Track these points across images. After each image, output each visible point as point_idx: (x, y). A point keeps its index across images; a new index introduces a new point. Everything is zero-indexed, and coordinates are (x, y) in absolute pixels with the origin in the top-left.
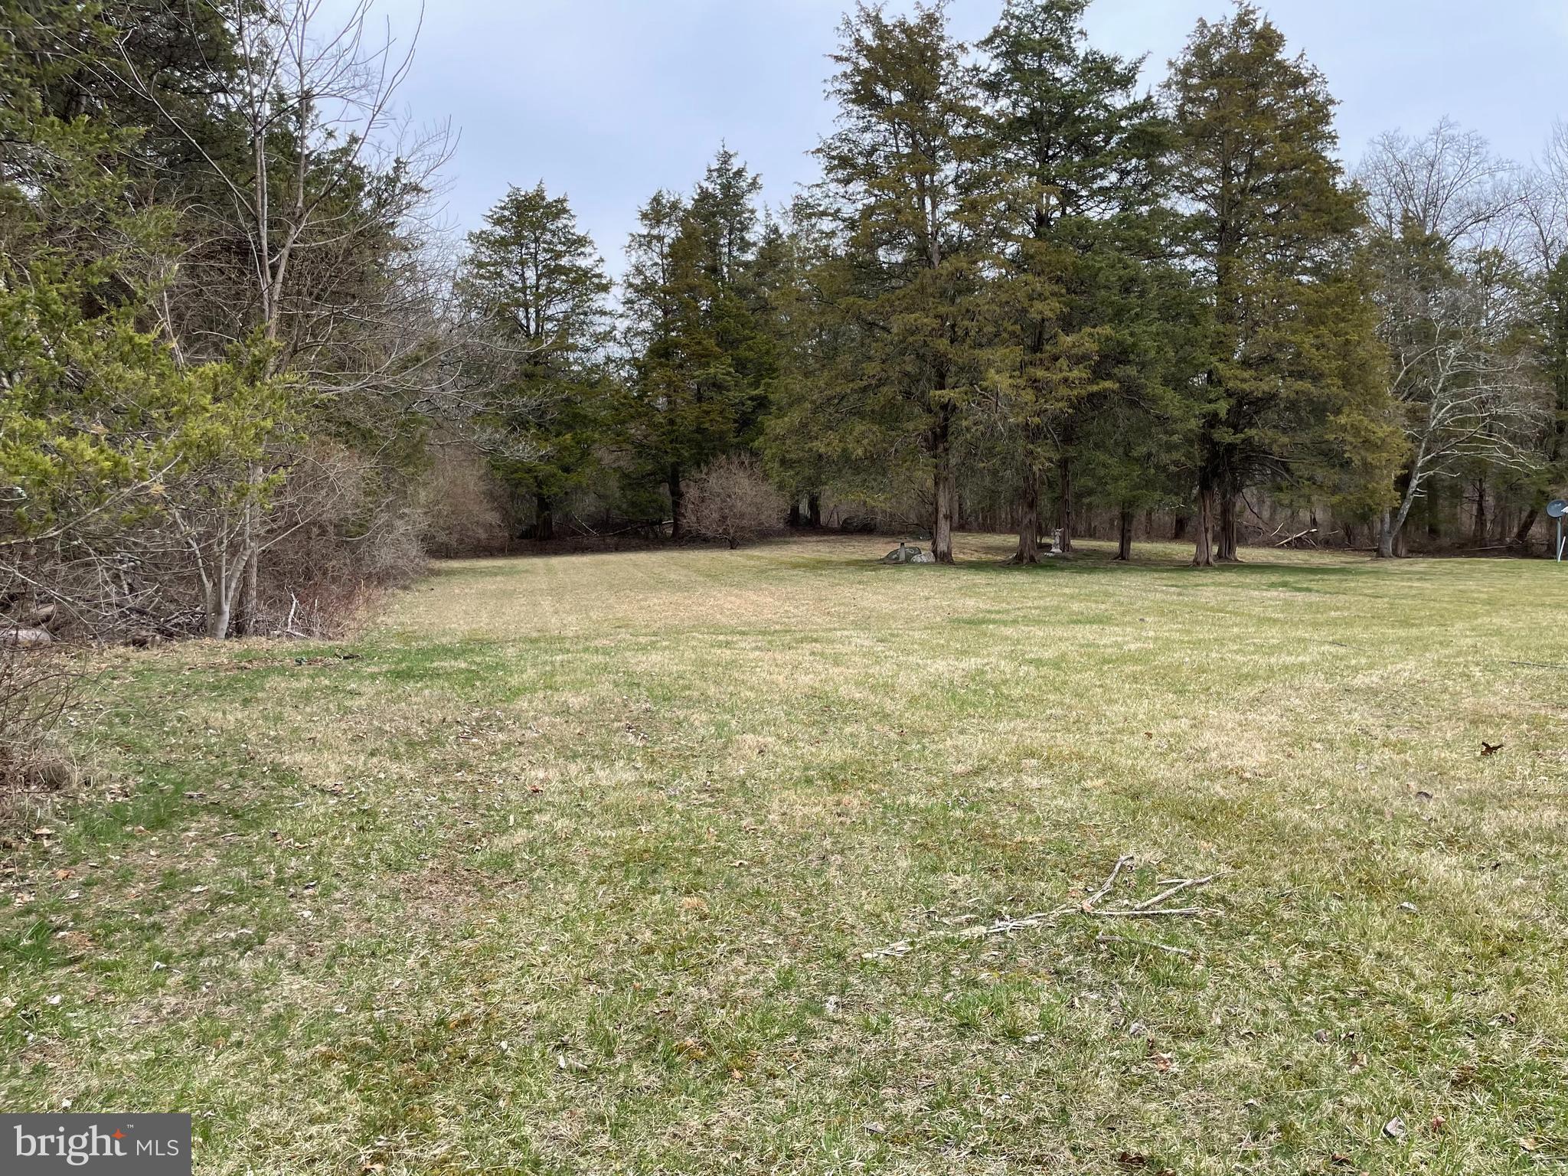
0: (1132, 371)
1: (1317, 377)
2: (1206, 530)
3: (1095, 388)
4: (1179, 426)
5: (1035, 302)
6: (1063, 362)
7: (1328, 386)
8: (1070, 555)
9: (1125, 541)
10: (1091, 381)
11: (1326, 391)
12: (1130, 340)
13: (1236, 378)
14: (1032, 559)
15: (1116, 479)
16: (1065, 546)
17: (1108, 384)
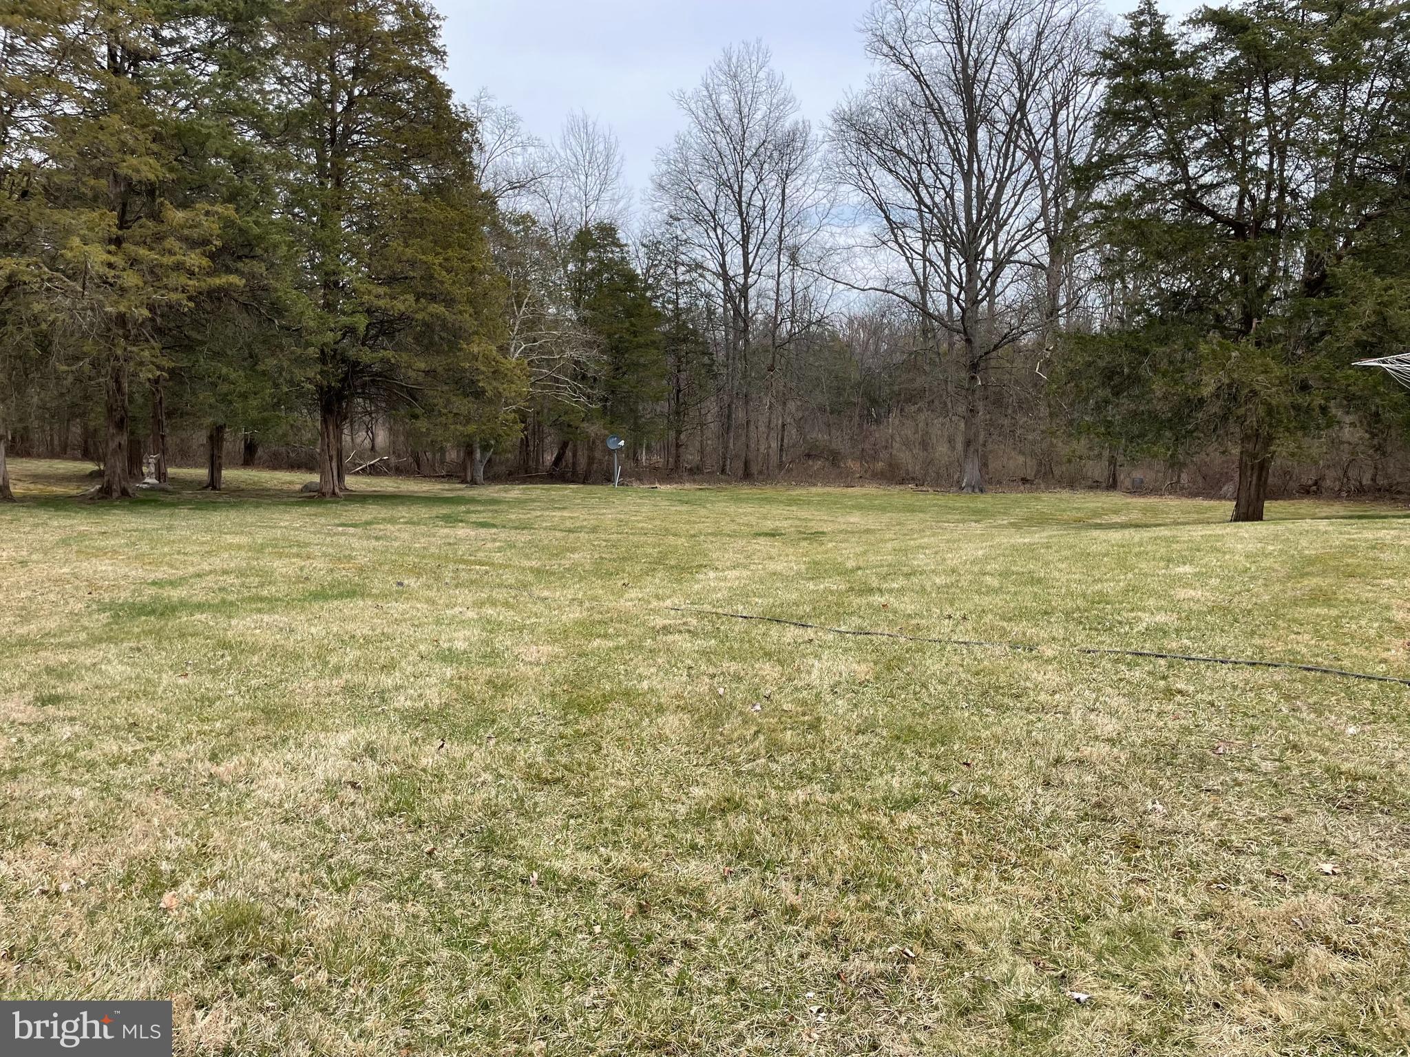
0: (259, 268)
1: (449, 302)
2: (331, 458)
3: (217, 281)
4: (313, 339)
5: (128, 157)
6: (170, 242)
7: (460, 312)
8: (167, 486)
9: (215, 468)
10: (212, 273)
11: (459, 317)
12: (257, 230)
13: (370, 292)
14: (124, 493)
15: (244, 396)
16: (161, 475)
17: (234, 279)
